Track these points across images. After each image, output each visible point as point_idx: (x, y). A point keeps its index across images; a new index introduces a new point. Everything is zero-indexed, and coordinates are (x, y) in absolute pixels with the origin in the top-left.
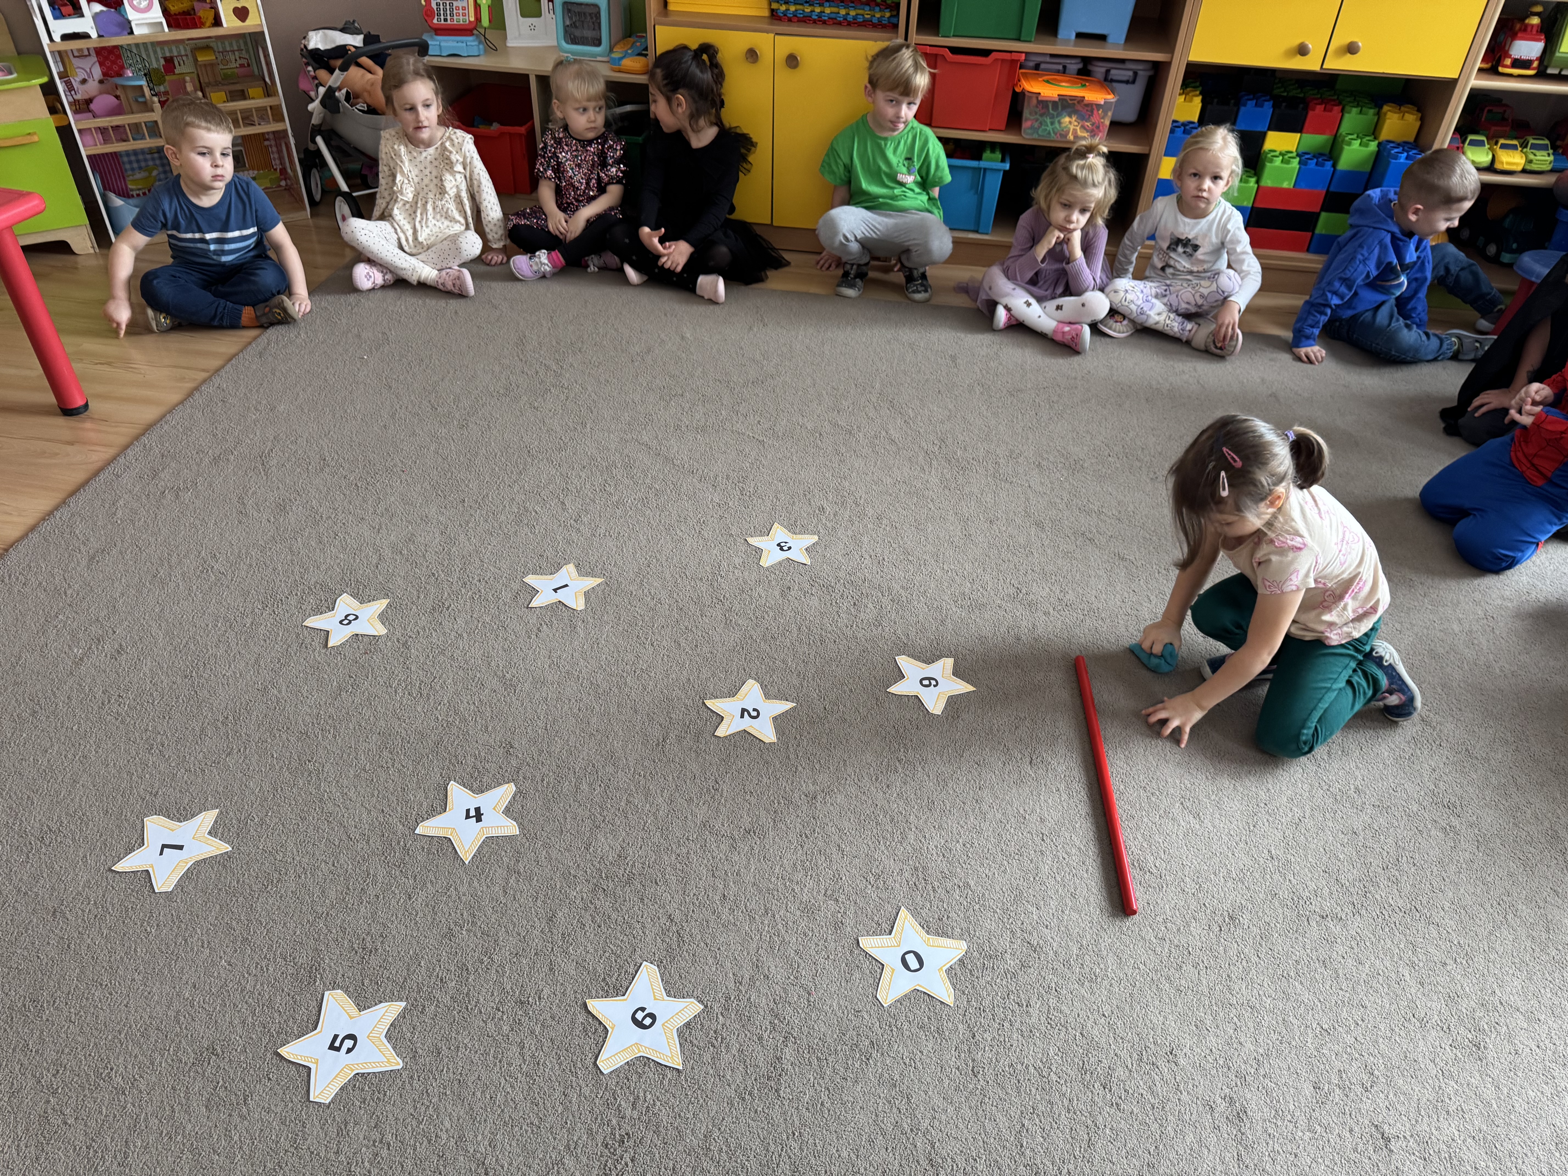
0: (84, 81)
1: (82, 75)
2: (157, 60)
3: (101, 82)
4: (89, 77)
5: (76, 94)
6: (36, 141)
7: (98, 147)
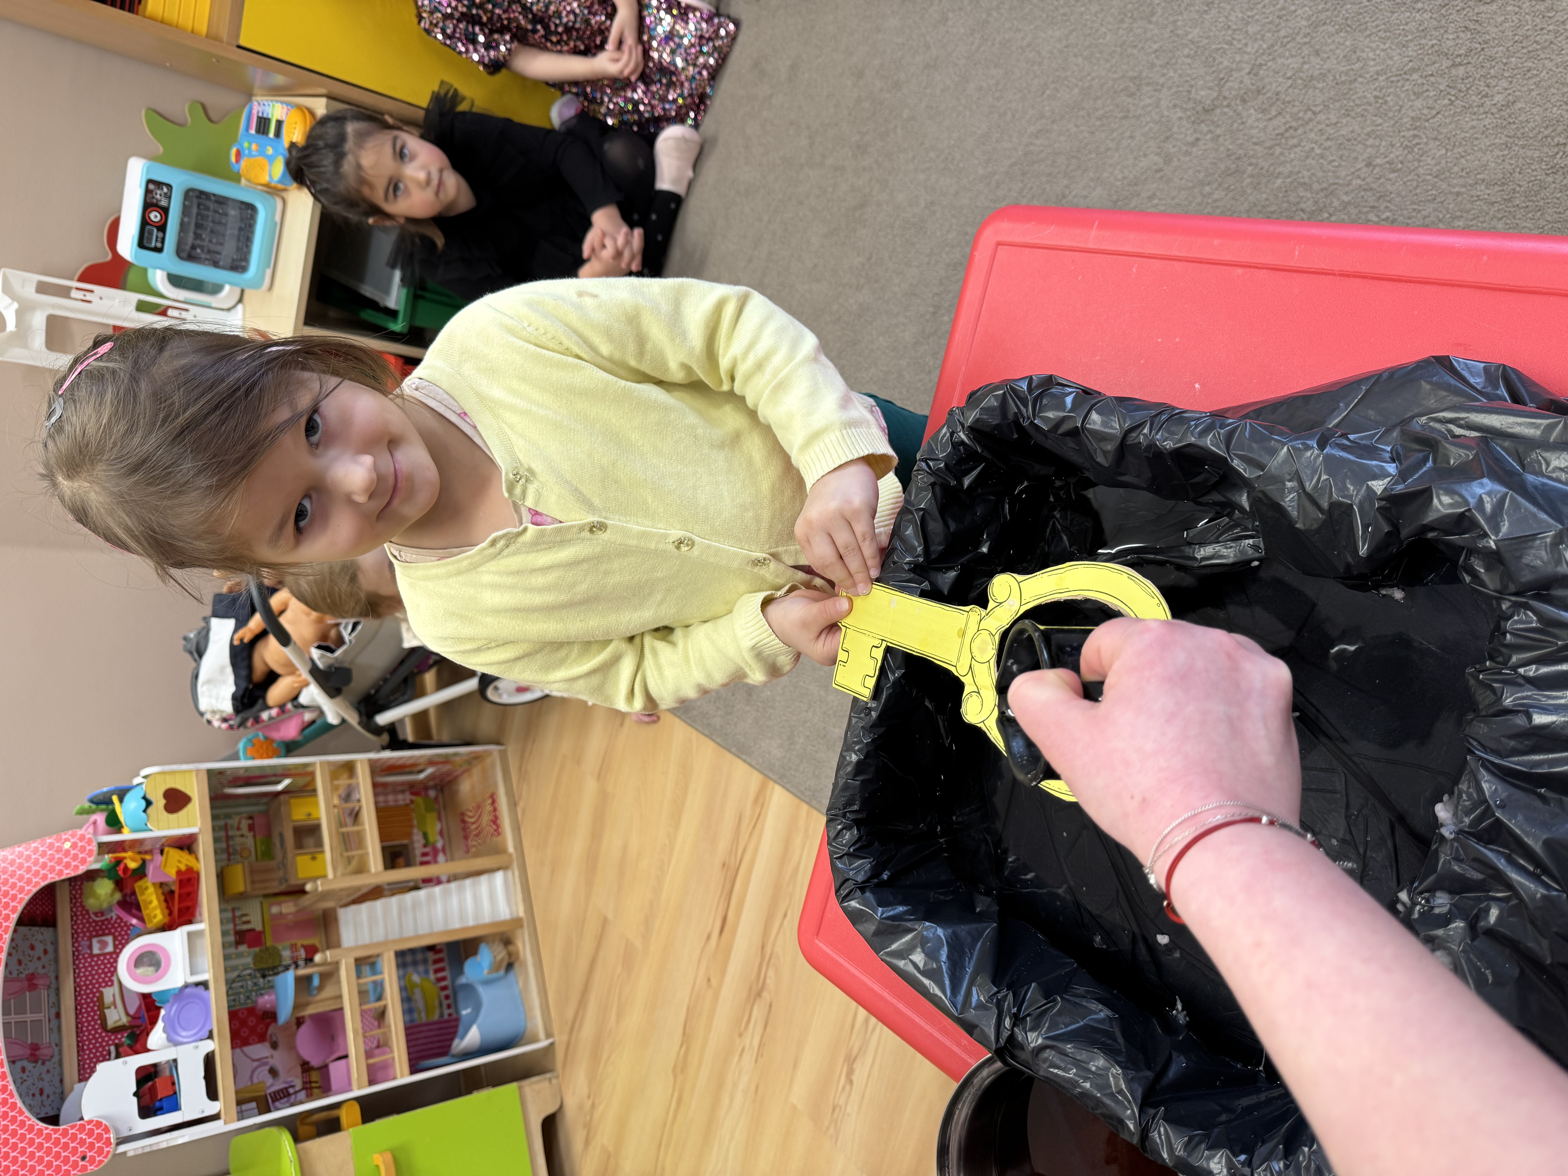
0: (273, 1072)
1: (263, 1074)
2: (240, 955)
3: (274, 1046)
4: (266, 1064)
5: (293, 1086)
6: (389, 1157)
7: (396, 1054)
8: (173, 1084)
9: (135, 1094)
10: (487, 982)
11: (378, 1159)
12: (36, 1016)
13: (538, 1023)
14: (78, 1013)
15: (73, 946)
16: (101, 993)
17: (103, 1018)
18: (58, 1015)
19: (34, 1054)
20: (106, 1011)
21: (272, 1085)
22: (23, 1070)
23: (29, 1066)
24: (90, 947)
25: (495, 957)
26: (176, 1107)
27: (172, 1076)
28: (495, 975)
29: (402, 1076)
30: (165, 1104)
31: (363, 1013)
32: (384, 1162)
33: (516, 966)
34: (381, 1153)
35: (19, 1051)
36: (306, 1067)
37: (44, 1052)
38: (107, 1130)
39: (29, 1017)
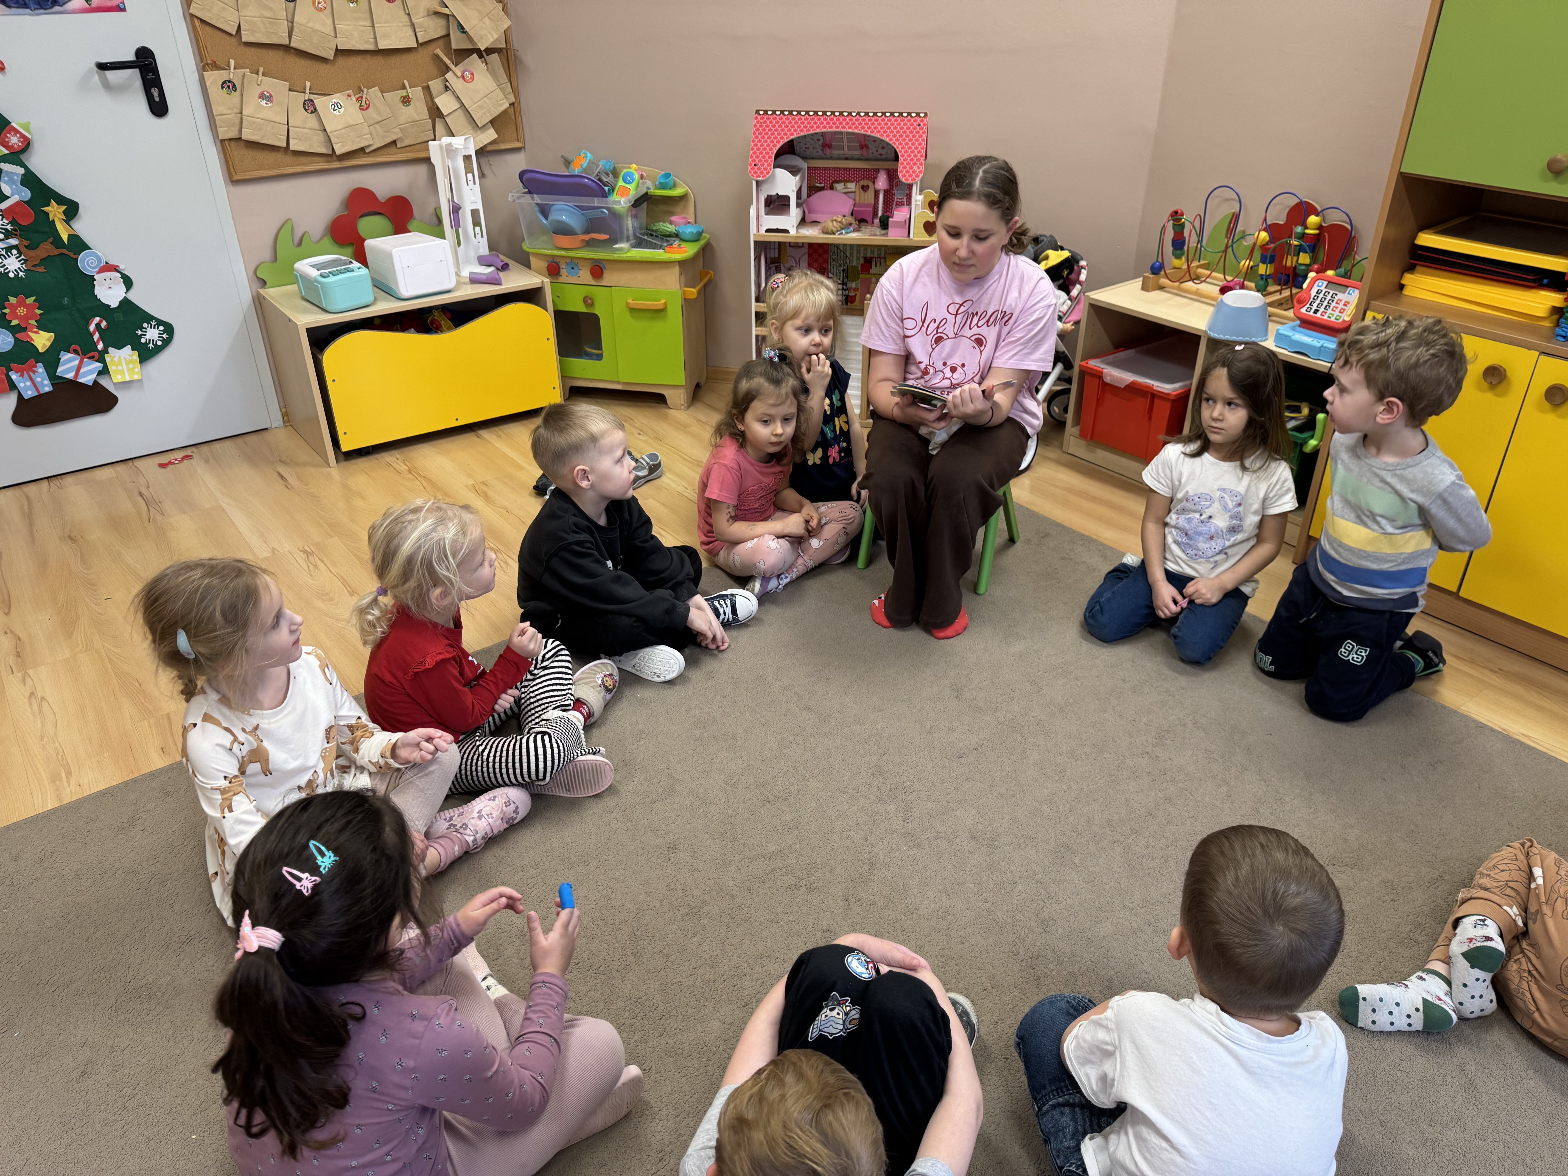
2: (858, 259)
12: (846, 148)
14: (845, 169)
17: (840, 182)
18: (847, 159)
19: (827, 146)
22: (818, 140)
23: (821, 143)
35: (828, 138)
37: (828, 151)
38: (766, 180)
39: (846, 144)
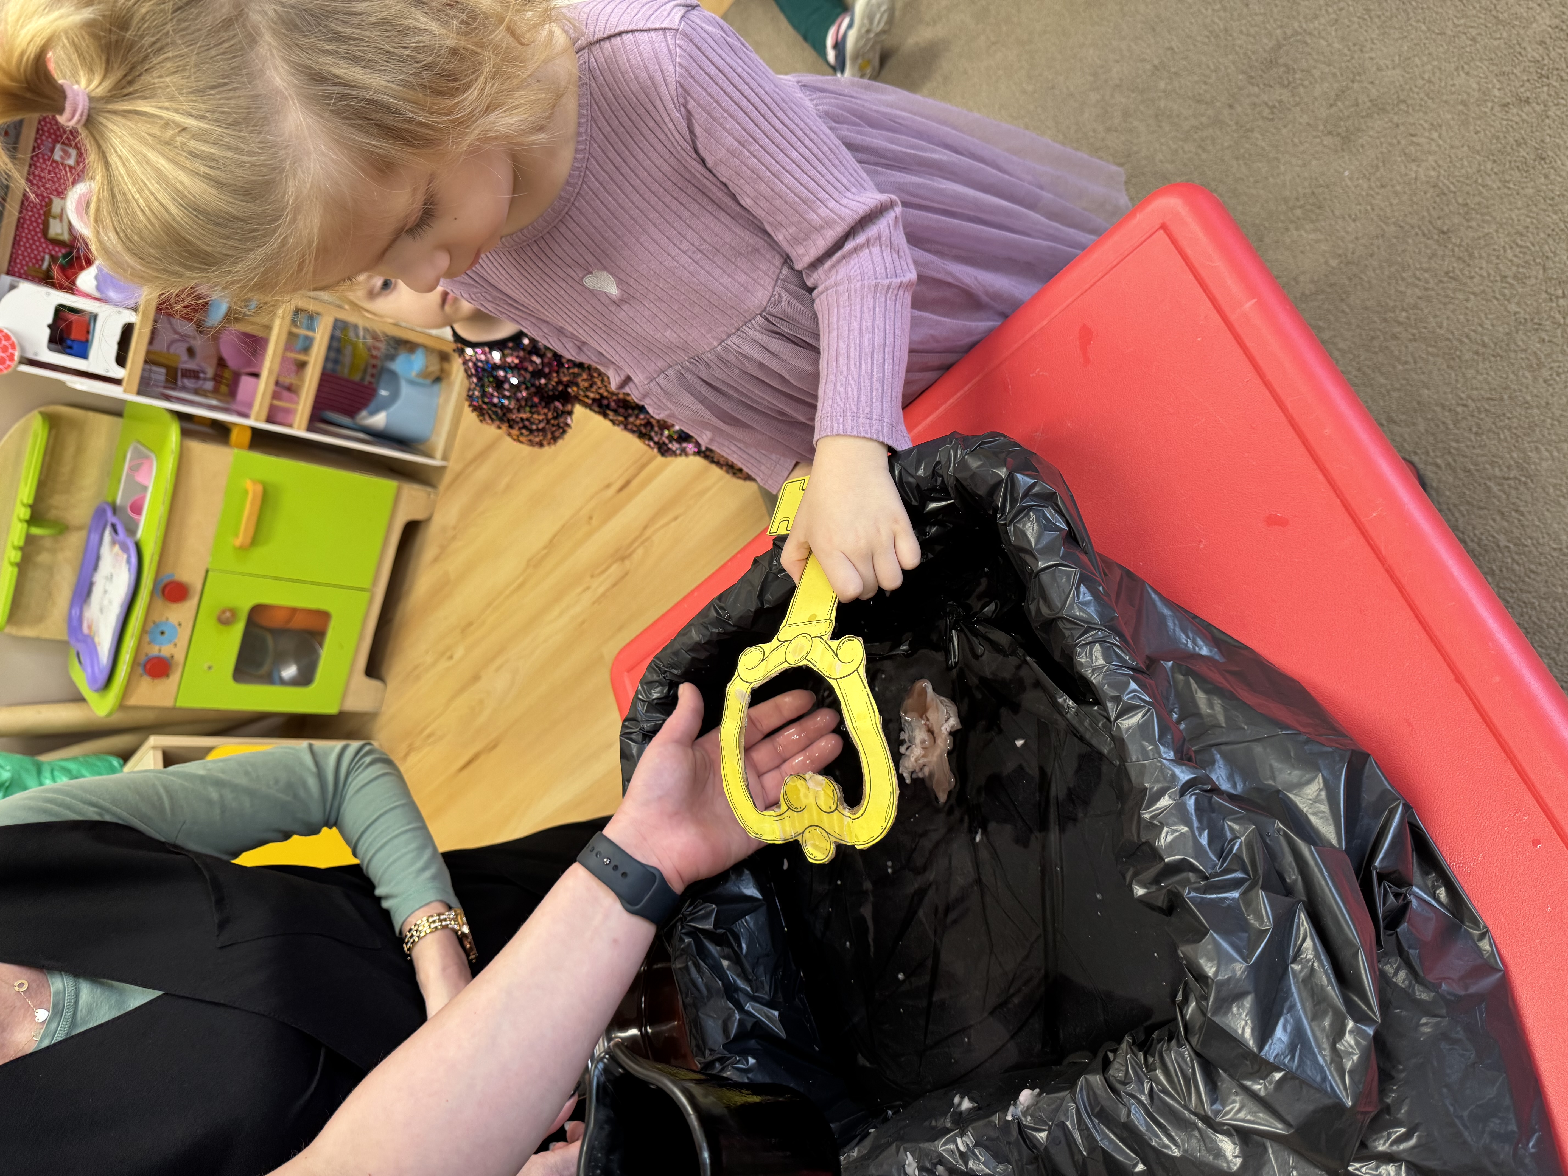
0: (191, 352)
1: (180, 350)
3: (199, 331)
4: (186, 341)
5: (204, 373)
6: (259, 488)
7: (300, 408)
8: (88, 332)
9: (49, 326)
10: (411, 382)
11: (249, 485)
13: (440, 443)
15: (36, 141)
16: (51, 201)
17: (46, 225)
20: (51, 221)
21: (185, 362)
24: (52, 150)
25: (427, 367)
26: (83, 354)
27: (88, 325)
28: (421, 380)
29: (299, 428)
30: (75, 346)
31: (284, 359)
32: (254, 493)
33: (443, 385)
34: (254, 482)
36: (221, 363)
38: (13, 346)
